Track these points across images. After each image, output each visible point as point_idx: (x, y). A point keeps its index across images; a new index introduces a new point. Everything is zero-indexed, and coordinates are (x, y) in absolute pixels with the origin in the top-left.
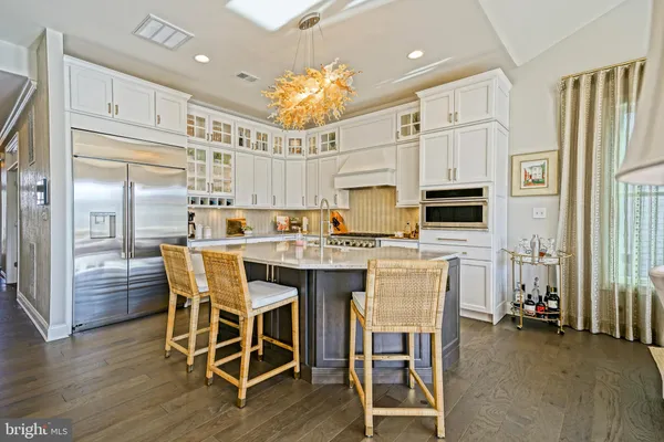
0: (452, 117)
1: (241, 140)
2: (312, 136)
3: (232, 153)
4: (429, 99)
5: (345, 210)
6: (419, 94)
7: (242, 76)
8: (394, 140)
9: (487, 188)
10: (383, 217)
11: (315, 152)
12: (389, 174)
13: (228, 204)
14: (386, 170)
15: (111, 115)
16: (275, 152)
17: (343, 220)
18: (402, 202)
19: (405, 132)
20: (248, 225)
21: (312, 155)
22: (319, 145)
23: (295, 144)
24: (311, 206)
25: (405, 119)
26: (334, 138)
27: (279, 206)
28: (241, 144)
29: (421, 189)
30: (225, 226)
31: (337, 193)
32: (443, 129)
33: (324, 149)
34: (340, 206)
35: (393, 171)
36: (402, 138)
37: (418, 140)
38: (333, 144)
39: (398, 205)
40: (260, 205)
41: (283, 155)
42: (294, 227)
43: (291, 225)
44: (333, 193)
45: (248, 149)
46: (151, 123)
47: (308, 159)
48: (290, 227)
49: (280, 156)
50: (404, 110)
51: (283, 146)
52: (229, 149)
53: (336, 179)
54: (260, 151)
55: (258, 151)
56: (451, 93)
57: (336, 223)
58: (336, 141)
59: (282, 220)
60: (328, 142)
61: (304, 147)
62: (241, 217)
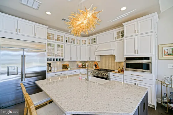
0: (136, 31)
1: (67, 40)
2: (89, 39)
3: (63, 44)
4: (127, 25)
5: (99, 62)
6: (123, 24)
7: (64, 20)
8: (114, 40)
9: (151, 57)
10: (111, 64)
11: (89, 44)
12: (112, 51)
13: (62, 60)
14: (112, 50)
15: (17, 33)
16: (78, 44)
17: (98, 65)
18: (117, 60)
19: (118, 37)
20: (69, 66)
21: (89, 45)
22: (91, 42)
23: (84, 41)
24: (88, 60)
25: (118, 33)
26: (95, 40)
27: (79, 60)
28: (67, 42)
29: (124, 56)
30: (62, 67)
31: (96, 56)
32: (133, 36)
33: (92, 43)
34: (97, 61)
35: (114, 50)
36: (117, 39)
37: (123, 40)
38: (95, 42)
39: (116, 61)
40: (73, 60)
41: (80, 45)
42: (83, 66)
43: (82, 65)
44: (95, 56)
45: (69, 43)
46: (33, 35)
47: (87, 46)
48: (82, 66)
49: (79, 45)
50: (118, 30)
51: (80, 42)
52: (62, 43)
53: (96, 52)
54: (73, 44)
55: (72, 44)
56: (136, 23)
57: (96, 66)
58: (96, 40)
59: (80, 64)
60: (93, 41)
61: (86, 43)
62: (67, 64)
